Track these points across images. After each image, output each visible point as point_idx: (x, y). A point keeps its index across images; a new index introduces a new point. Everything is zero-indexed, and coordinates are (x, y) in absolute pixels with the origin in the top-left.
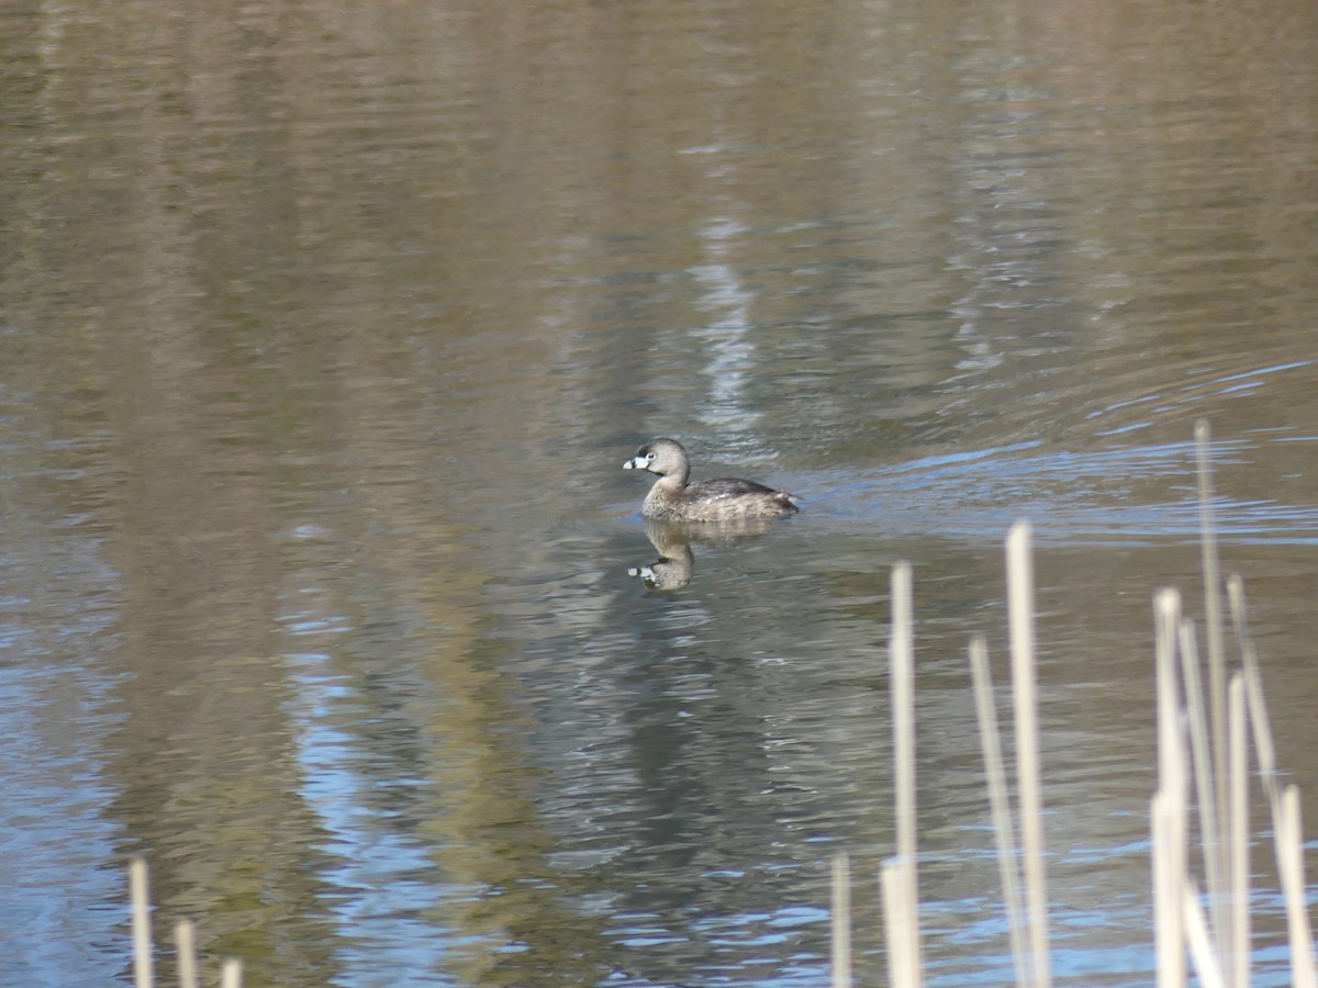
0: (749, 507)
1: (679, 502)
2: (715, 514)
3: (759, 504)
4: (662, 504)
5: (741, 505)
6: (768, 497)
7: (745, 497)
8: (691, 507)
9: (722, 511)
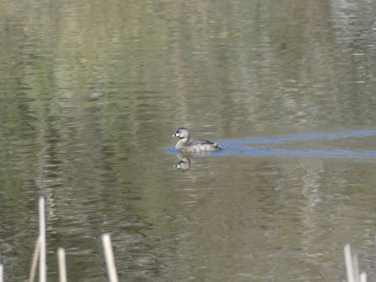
0: (205, 148)
1: (186, 146)
2: (195, 150)
3: (208, 147)
4: (181, 146)
5: (203, 147)
6: (211, 145)
7: (204, 145)
8: (189, 147)
9: (197, 149)
